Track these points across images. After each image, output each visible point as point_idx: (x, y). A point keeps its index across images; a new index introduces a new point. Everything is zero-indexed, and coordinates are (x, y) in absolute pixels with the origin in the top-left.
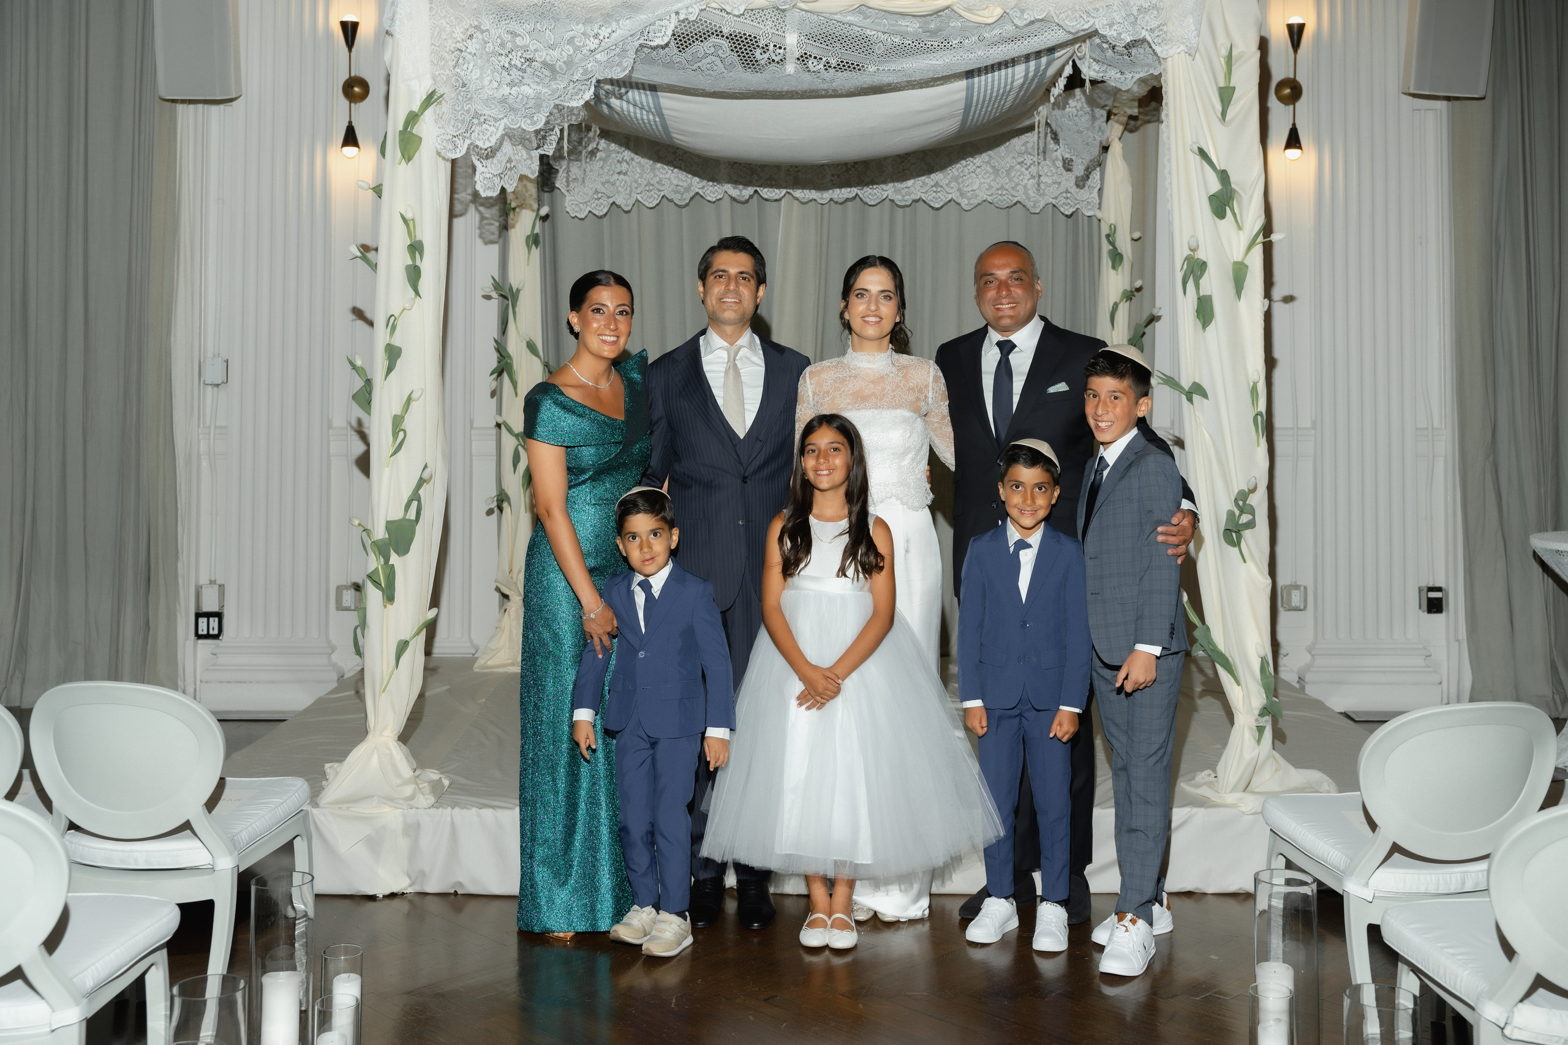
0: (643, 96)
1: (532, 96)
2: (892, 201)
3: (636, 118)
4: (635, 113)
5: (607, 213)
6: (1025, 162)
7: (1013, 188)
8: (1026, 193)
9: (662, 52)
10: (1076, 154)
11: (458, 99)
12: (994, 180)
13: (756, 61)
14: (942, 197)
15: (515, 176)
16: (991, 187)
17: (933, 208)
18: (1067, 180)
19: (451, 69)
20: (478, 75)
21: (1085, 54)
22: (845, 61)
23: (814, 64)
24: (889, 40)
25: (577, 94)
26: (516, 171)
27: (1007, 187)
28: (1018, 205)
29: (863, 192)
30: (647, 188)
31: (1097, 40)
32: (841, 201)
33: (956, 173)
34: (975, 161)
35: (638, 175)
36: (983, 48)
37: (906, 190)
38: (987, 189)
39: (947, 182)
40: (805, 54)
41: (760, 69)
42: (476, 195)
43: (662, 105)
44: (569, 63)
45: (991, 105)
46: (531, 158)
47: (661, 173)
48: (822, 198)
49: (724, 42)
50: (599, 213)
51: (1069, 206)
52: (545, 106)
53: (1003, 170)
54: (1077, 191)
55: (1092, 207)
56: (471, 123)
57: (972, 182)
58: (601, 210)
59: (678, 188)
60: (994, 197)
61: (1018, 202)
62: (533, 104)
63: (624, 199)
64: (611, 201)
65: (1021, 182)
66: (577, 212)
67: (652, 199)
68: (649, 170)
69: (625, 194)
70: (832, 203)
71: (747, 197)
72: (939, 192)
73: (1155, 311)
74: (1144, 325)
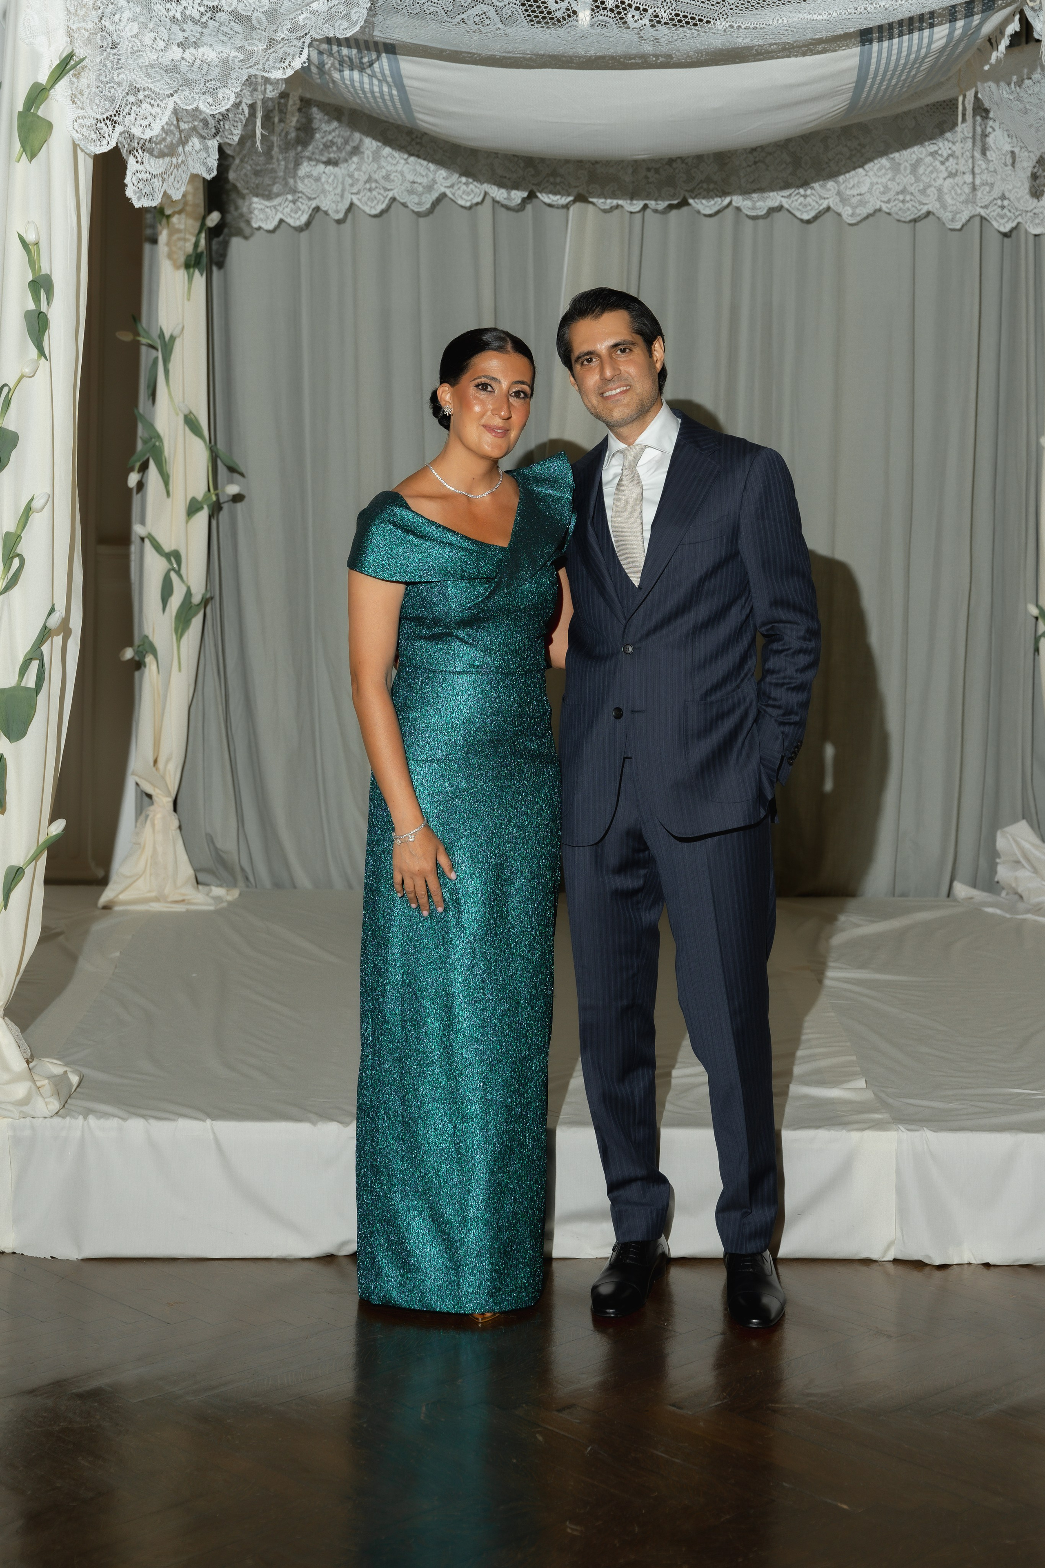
1: (216, 61)
2: (738, 209)
3: (363, 89)
4: (362, 83)
5: (305, 226)
6: (940, 152)
7: (923, 192)
8: (940, 199)
11: (105, 66)
12: (893, 179)
14: (813, 205)
15: (184, 176)
16: (886, 189)
17: (800, 221)
18: (1003, 180)
19: (96, 21)
21: (1040, 5)
25: (283, 60)
26: (185, 168)
27: (912, 189)
28: (929, 218)
30: (368, 186)
32: (660, 208)
38: (883, 193)
41: (554, 24)
43: (403, 72)
44: (272, 13)
45: (896, 77)
46: (206, 149)
47: (389, 162)
50: (295, 222)
51: (1006, 219)
52: (235, 77)
53: (906, 163)
54: (1018, 196)
55: (1042, 220)
56: (125, 102)
57: (858, 182)
58: (299, 218)
59: (416, 185)
60: (892, 204)
61: (928, 213)
62: (217, 74)
63: (333, 202)
64: (314, 204)
65: (933, 182)
66: (261, 220)
67: (375, 202)
68: (371, 159)
69: (335, 194)
70: (647, 211)
71: (519, 201)
72: (809, 196)
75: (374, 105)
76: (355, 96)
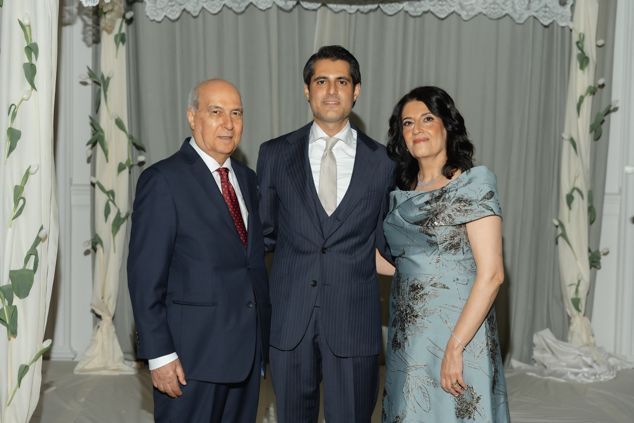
2: (407, 12)
5: (178, 19)
7: (503, 3)
8: (513, 7)
14: (446, 10)
16: (485, 2)
17: (439, 18)
27: (498, 2)
28: (507, 17)
29: (383, 4)
32: (366, 11)
38: (483, 4)
42: (80, 5)
48: (351, 9)
50: (173, 17)
51: (547, 18)
54: (554, 6)
55: (566, 19)
58: (175, 15)
60: (488, 9)
61: (507, 15)
63: (193, 6)
64: (182, 7)
66: (155, 16)
67: (215, 7)
69: (194, 2)
70: (358, 13)
71: (291, 7)
72: (444, 5)
73: (612, 104)
74: (604, 114)
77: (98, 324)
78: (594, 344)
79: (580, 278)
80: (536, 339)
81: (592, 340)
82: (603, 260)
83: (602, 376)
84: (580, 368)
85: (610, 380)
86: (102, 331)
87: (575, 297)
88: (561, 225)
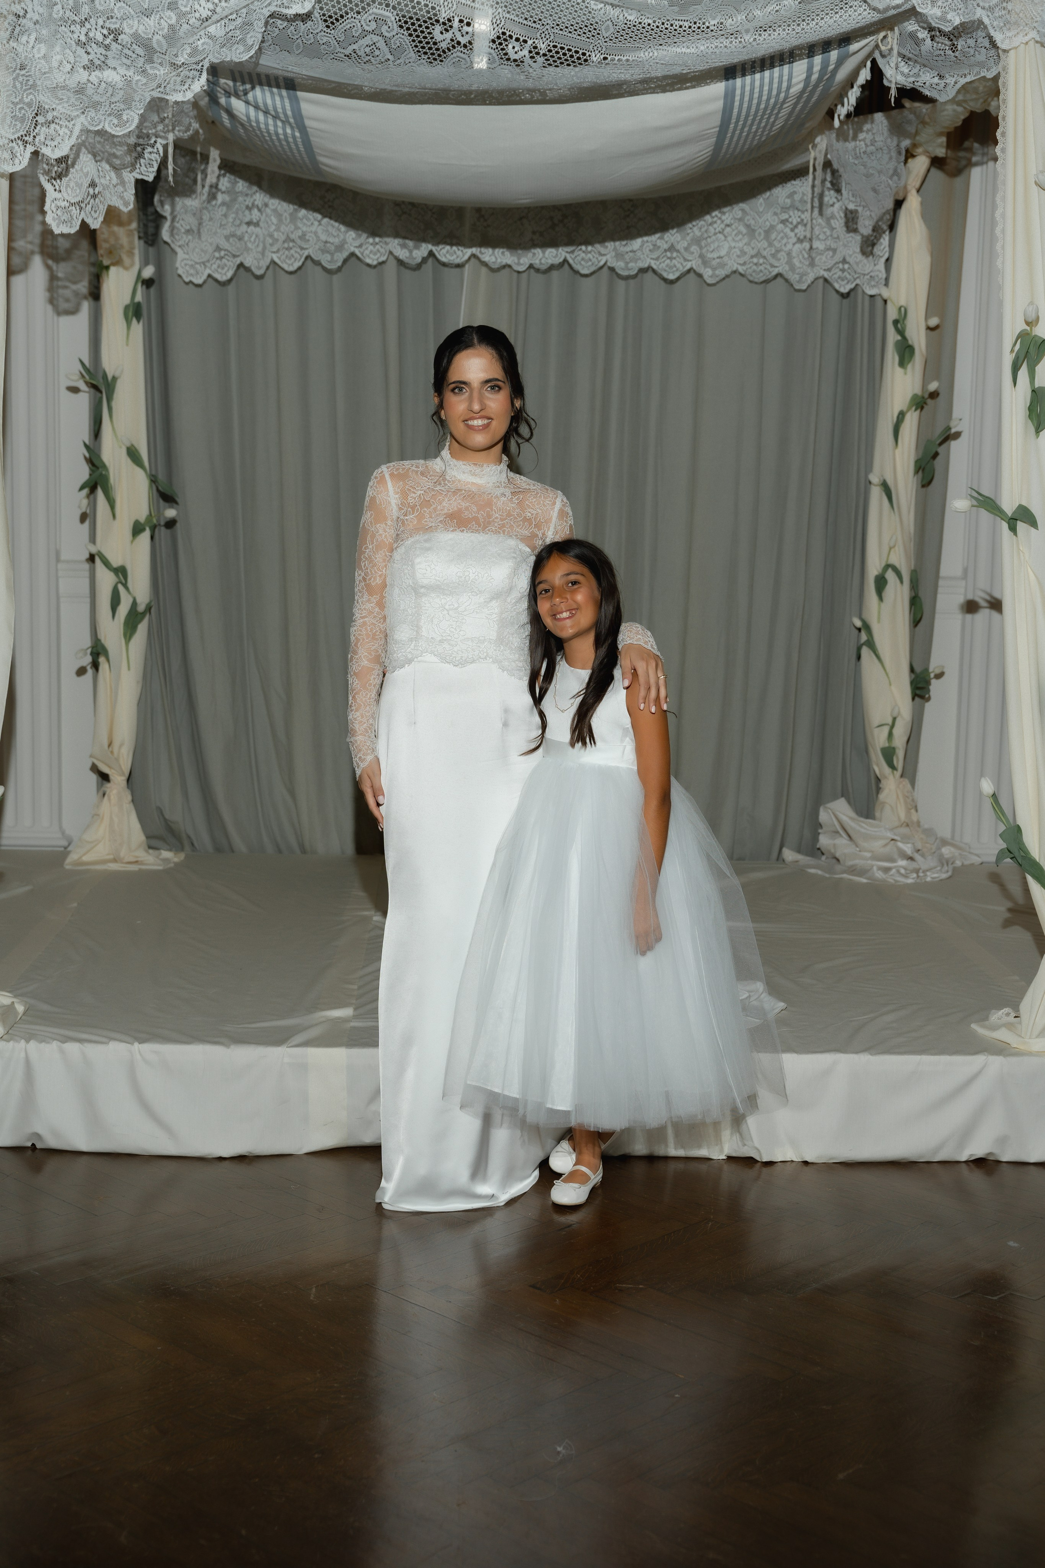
0: (277, 98)
1: (120, 84)
2: (612, 269)
3: (268, 132)
4: (267, 124)
5: (230, 281)
6: (790, 220)
7: (773, 255)
8: (789, 262)
9: (302, 27)
10: (863, 203)
11: (14, 86)
12: (748, 244)
13: (435, 43)
14: (679, 265)
15: (101, 207)
16: (743, 253)
17: (665, 280)
18: (848, 244)
19: (5, 42)
20: (43, 52)
21: (891, 49)
22: (559, 46)
23: (516, 49)
24: (621, 17)
25: (183, 83)
26: (102, 200)
27: (765, 253)
28: (779, 279)
29: (573, 256)
30: (286, 245)
31: (911, 26)
32: (544, 267)
33: (698, 233)
34: (724, 218)
35: (273, 227)
36: (752, 30)
37: (631, 254)
38: (738, 256)
39: (686, 244)
40: (504, 34)
41: (440, 55)
42: (47, 232)
43: (304, 112)
44: (172, 37)
45: (756, 122)
46: (123, 183)
47: (305, 224)
48: (519, 264)
49: (390, 14)
50: (222, 277)
51: (846, 281)
52: (138, 99)
53: (760, 230)
54: (858, 260)
55: (877, 282)
56: (34, 122)
57: (718, 246)
59: (328, 245)
60: (748, 266)
61: (779, 275)
62: (121, 97)
63: (255, 259)
64: (238, 261)
65: (783, 248)
66: (192, 275)
67: (293, 260)
68: (288, 220)
69: (257, 252)
70: (532, 271)
71: (419, 260)
72: (675, 258)
73: (952, 424)
74: (938, 442)
75: (280, 148)
76: (262, 139)
77: (103, 789)
78: (918, 824)
79: (895, 715)
80: (824, 816)
81: (914, 817)
82: (935, 686)
83: (928, 873)
84: (893, 860)
85: (941, 880)
86: (109, 799)
87: (887, 745)
88: (867, 627)
